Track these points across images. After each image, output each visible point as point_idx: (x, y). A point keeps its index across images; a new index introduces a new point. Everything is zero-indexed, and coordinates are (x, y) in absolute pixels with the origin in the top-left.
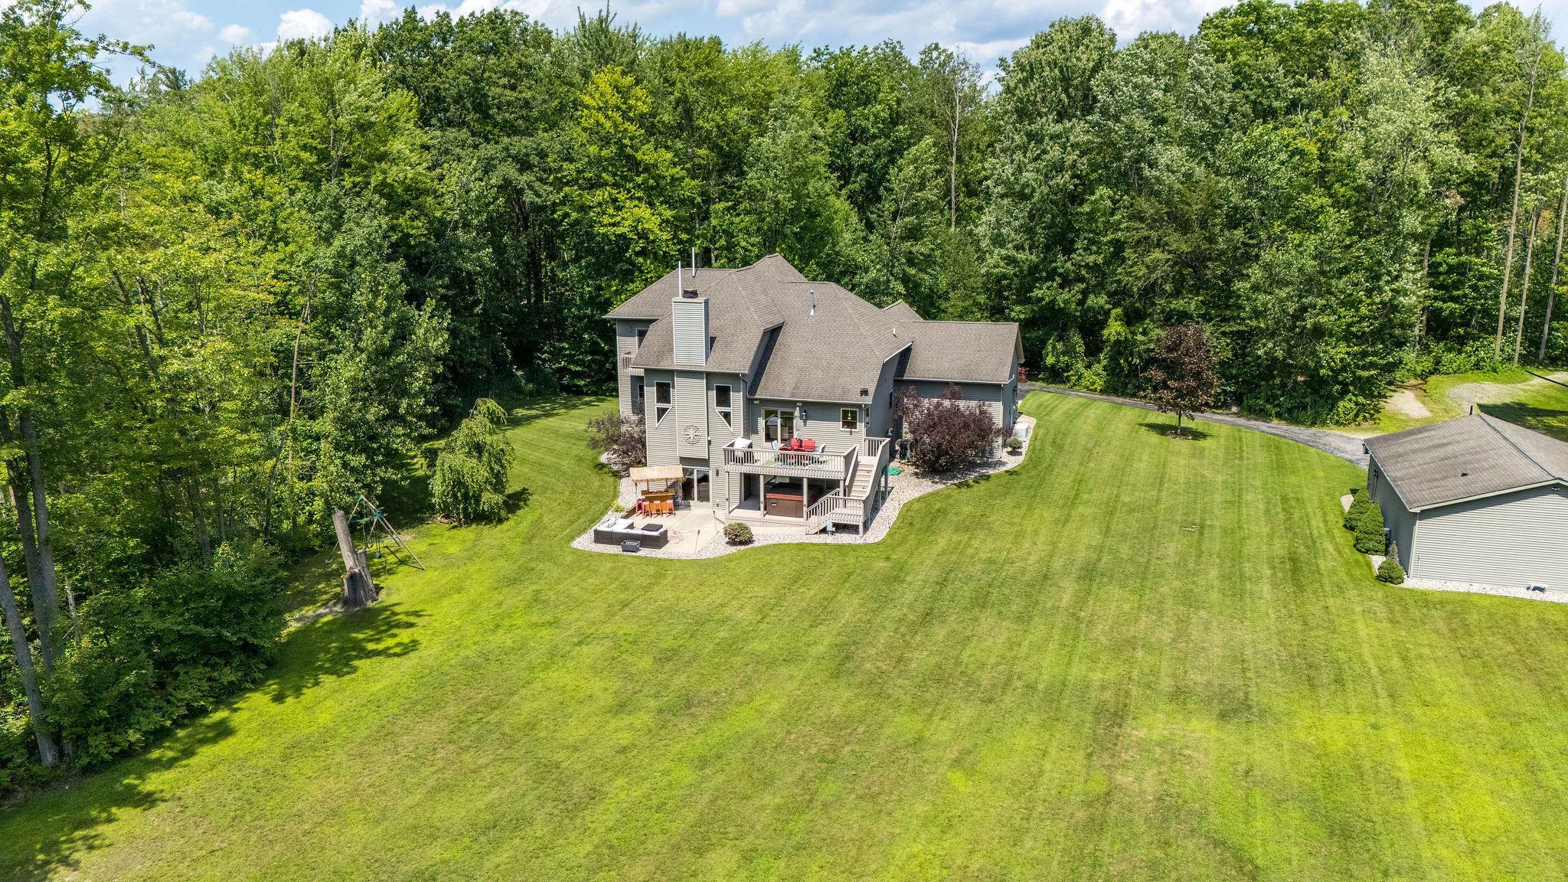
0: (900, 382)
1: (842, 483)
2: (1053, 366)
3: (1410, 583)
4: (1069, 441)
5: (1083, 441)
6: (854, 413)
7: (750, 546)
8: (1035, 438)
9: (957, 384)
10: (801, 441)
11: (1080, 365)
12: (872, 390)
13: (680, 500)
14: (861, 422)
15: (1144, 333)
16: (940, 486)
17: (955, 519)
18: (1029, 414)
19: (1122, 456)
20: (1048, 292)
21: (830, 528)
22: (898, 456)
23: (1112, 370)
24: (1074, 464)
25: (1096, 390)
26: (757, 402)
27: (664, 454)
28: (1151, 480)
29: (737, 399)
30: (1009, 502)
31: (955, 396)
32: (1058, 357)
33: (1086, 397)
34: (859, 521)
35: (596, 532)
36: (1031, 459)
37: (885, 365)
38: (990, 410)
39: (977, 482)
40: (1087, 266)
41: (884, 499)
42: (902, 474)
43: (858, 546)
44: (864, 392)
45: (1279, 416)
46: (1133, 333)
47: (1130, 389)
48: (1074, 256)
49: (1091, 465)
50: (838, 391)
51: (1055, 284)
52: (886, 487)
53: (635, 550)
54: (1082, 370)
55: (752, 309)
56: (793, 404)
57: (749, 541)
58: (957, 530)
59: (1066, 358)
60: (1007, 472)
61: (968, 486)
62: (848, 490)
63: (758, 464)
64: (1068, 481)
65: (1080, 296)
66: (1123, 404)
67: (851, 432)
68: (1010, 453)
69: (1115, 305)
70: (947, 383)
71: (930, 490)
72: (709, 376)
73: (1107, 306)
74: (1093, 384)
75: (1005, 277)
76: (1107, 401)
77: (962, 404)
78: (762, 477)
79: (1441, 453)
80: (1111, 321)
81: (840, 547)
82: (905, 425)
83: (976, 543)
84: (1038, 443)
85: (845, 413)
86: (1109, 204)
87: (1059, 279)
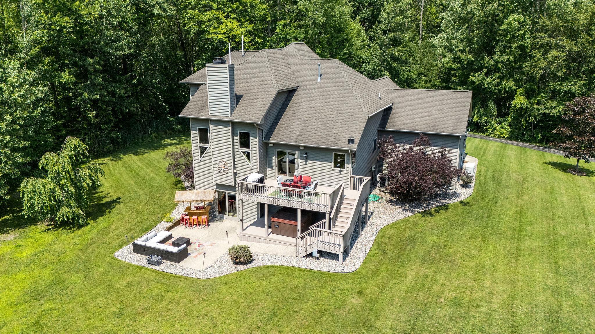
0: (383, 132)
1: (327, 215)
2: (477, 122)
4: (504, 176)
5: (514, 176)
6: (342, 156)
7: (249, 266)
8: (479, 173)
9: (425, 134)
10: (301, 177)
11: (494, 122)
12: (357, 140)
13: (217, 213)
14: (348, 163)
15: (538, 103)
16: (409, 214)
17: (422, 248)
18: (471, 155)
19: (546, 190)
20: (478, 78)
21: (315, 254)
22: (379, 185)
23: (515, 126)
24: (512, 196)
25: (504, 137)
26: (271, 145)
27: (204, 180)
28: (576, 214)
29: (255, 142)
30: (466, 232)
31: (424, 143)
32: (481, 117)
33: (499, 142)
34: (339, 251)
35: (135, 245)
36: (478, 191)
37: (370, 120)
38: (449, 155)
39: (438, 212)
40: (502, 62)
41: (364, 223)
42: (381, 201)
43: (337, 274)
44: (351, 141)
46: (532, 104)
47: (526, 137)
48: (494, 56)
49: (525, 198)
50: (331, 139)
51: (483, 73)
52: (366, 212)
53: (159, 263)
54: (495, 126)
55: (272, 76)
56: (297, 147)
58: (423, 262)
59: (486, 118)
60: (461, 202)
61: (431, 215)
62: (332, 222)
63: (266, 194)
64: (511, 212)
65: (498, 80)
66: (525, 147)
67: (340, 171)
68: (463, 186)
69: (520, 87)
70: (417, 134)
71: (401, 217)
72: (234, 124)
73: (514, 88)
74: (502, 133)
75: (452, 69)
76: (514, 144)
77: (429, 150)
78: (266, 206)
80: (517, 96)
81: (322, 275)
82: (385, 164)
83: (441, 279)
84: (482, 178)
85: (336, 156)
86: (517, 25)
87: (485, 70)
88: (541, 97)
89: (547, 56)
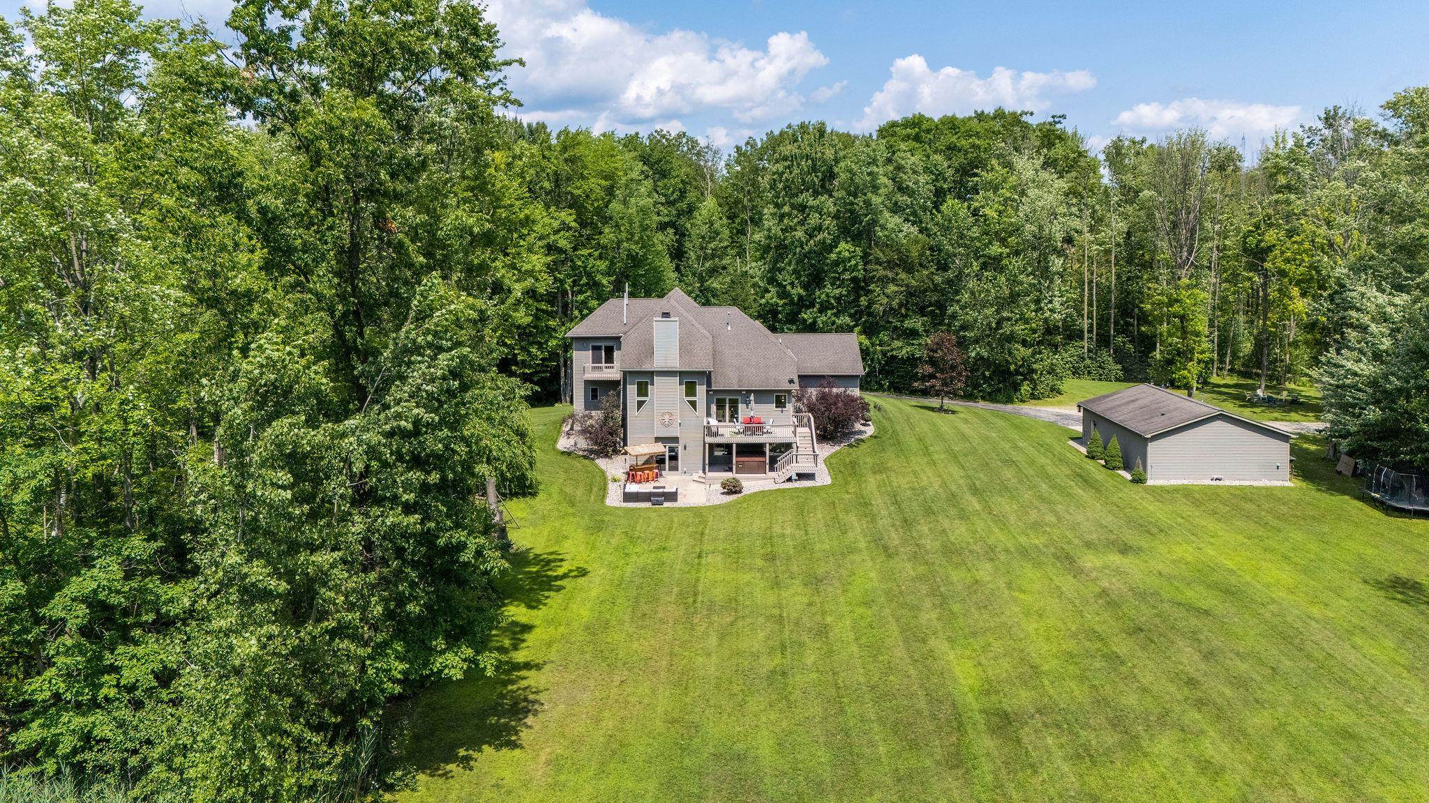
1: (794, 445)
3: (1150, 482)
6: (784, 397)
7: (748, 493)
9: (830, 376)
10: (751, 419)
14: (789, 403)
16: (837, 448)
21: (794, 477)
26: (713, 392)
27: (642, 435)
29: (701, 390)
34: (815, 471)
35: (624, 493)
36: (879, 428)
39: (859, 444)
44: (791, 381)
45: (983, 398)
50: (772, 381)
53: (662, 502)
56: (738, 392)
57: (740, 492)
60: (871, 436)
61: (855, 447)
67: (783, 411)
68: (863, 425)
71: (833, 451)
72: (682, 374)
77: (835, 390)
78: (734, 446)
79: (1137, 404)
81: (800, 491)
85: (778, 397)
86: (847, 254)
87: (818, 306)
88: (884, 336)
89: (886, 291)
